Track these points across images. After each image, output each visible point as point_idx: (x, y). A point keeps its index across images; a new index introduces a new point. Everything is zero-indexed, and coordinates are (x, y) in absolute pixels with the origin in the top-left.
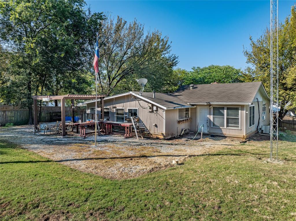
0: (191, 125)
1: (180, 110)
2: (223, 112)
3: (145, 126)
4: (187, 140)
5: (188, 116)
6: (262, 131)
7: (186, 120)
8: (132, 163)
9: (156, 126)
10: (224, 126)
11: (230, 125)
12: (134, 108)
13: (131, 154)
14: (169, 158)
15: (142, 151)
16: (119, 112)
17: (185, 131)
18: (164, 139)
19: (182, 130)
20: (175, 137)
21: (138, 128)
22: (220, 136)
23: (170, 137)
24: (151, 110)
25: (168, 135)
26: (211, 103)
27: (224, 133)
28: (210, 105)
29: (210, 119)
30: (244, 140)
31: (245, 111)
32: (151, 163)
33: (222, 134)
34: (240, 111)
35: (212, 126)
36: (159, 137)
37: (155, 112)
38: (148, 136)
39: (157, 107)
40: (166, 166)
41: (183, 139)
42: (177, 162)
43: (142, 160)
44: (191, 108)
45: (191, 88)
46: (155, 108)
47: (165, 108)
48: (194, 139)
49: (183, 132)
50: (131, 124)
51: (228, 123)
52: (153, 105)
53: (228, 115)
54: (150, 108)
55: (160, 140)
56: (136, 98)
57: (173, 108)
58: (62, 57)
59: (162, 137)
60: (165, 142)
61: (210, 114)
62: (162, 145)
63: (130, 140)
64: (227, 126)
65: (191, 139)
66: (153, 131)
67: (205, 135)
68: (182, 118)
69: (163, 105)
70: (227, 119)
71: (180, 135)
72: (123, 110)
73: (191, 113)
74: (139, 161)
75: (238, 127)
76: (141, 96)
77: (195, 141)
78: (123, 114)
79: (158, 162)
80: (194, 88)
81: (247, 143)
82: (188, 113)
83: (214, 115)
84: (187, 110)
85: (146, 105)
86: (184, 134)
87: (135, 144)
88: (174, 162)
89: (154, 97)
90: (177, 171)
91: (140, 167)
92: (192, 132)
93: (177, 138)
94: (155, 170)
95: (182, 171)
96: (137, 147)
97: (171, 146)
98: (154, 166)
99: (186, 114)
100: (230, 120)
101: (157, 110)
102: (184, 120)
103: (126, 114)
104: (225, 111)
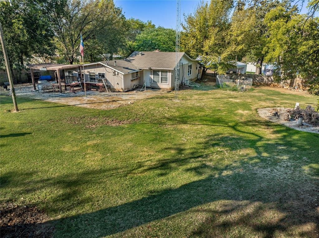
0: (140, 82)
1: (132, 74)
2: (159, 73)
3: (111, 84)
4: (137, 92)
5: (138, 76)
6: (185, 84)
7: (136, 79)
8: (110, 104)
9: (118, 84)
10: (159, 83)
11: (163, 81)
12: (102, 73)
13: (107, 100)
14: (127, 101)
15: (113, 99)
16: (91, 74)
17: (136, 86)
18: (124, 92)
19: (134, 85)
20: (130, 90)
21: (107, 86)
22: (157, 88)
23: (127, 90)
24: (114, 74)
25: (126, 89)
26: (152, 68)
27: (160, 86)
28: (151, 69)
29: (151, 78)
30: (170, 90)
31: (171, 73)
32: (119, 104)
33: (159, 87)
34: (168, 73)
35: (153, 82)
36: (120, 90)
37: (117, 75)
38: (113, 90)
39: (118, 73)
40: (126, 105)
41: (135, 91)
42: (131, 103)
43: (114, 103)
44: (140, 71)
45: (140, 55)
46: (116, 73)
47: (123, 74)
48: (141, 91)
49: (135, 87)
50: (103, 84)
51: (161, 80)
52: (115, 71)
53: (161, 76)
54: (113, 73)
55: (121, 92)
56: (103, 66)
57: (128, 73)
58: (44, 34)
59: (122, 90)
60: (124, 93)
61: (151, 75)
62: (122, 95)
63: (103, 93)
64: (161, 82)
65: (139, 91)
66: (116, 87)
67: (147, 88)
68: (134, 78)
69: (121, 71)
70: (161, 78)
71: (133, 89)
72: (94, 73)
73: (140, 74)
74: (113, 103)
75: (167, 83)
76: (107, 65)
77: (141, 92)
78: (95, 76)
79: (122, 103)
80: (142, 55)
81: (172, 92)
82: (138, 74)
83: (153, 75)
84: (137, 72)
85: (110, 71)
86: (135, 88)
87: (107, 95)
88: (129, 103)
89: (115, 65)
90: (131, 106)
91: (114, 106)
92: (141, 86)
93: (131, 91)
94: (121, 106)
95: (132, 106)
96: (109, 97)
97: (128, 96)
98: (120, 105)
99: (137, 75)
100: (163, 78)
101: (118, 74)
102: (135, 79)
103: (97, 75)
104: (160, 73)
